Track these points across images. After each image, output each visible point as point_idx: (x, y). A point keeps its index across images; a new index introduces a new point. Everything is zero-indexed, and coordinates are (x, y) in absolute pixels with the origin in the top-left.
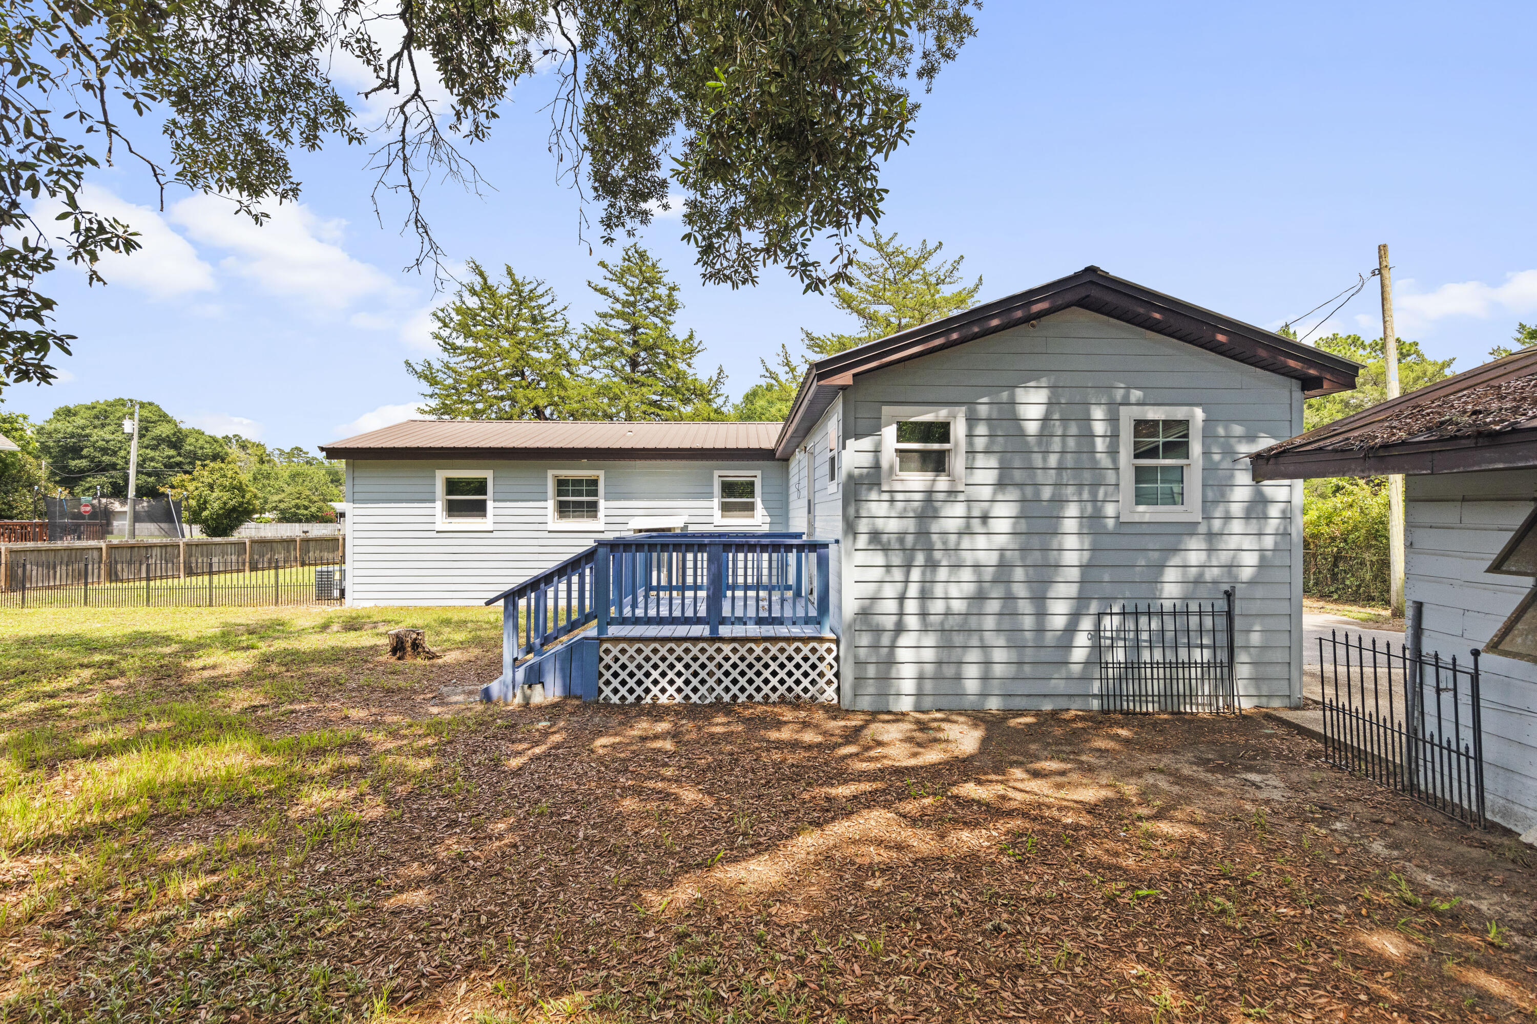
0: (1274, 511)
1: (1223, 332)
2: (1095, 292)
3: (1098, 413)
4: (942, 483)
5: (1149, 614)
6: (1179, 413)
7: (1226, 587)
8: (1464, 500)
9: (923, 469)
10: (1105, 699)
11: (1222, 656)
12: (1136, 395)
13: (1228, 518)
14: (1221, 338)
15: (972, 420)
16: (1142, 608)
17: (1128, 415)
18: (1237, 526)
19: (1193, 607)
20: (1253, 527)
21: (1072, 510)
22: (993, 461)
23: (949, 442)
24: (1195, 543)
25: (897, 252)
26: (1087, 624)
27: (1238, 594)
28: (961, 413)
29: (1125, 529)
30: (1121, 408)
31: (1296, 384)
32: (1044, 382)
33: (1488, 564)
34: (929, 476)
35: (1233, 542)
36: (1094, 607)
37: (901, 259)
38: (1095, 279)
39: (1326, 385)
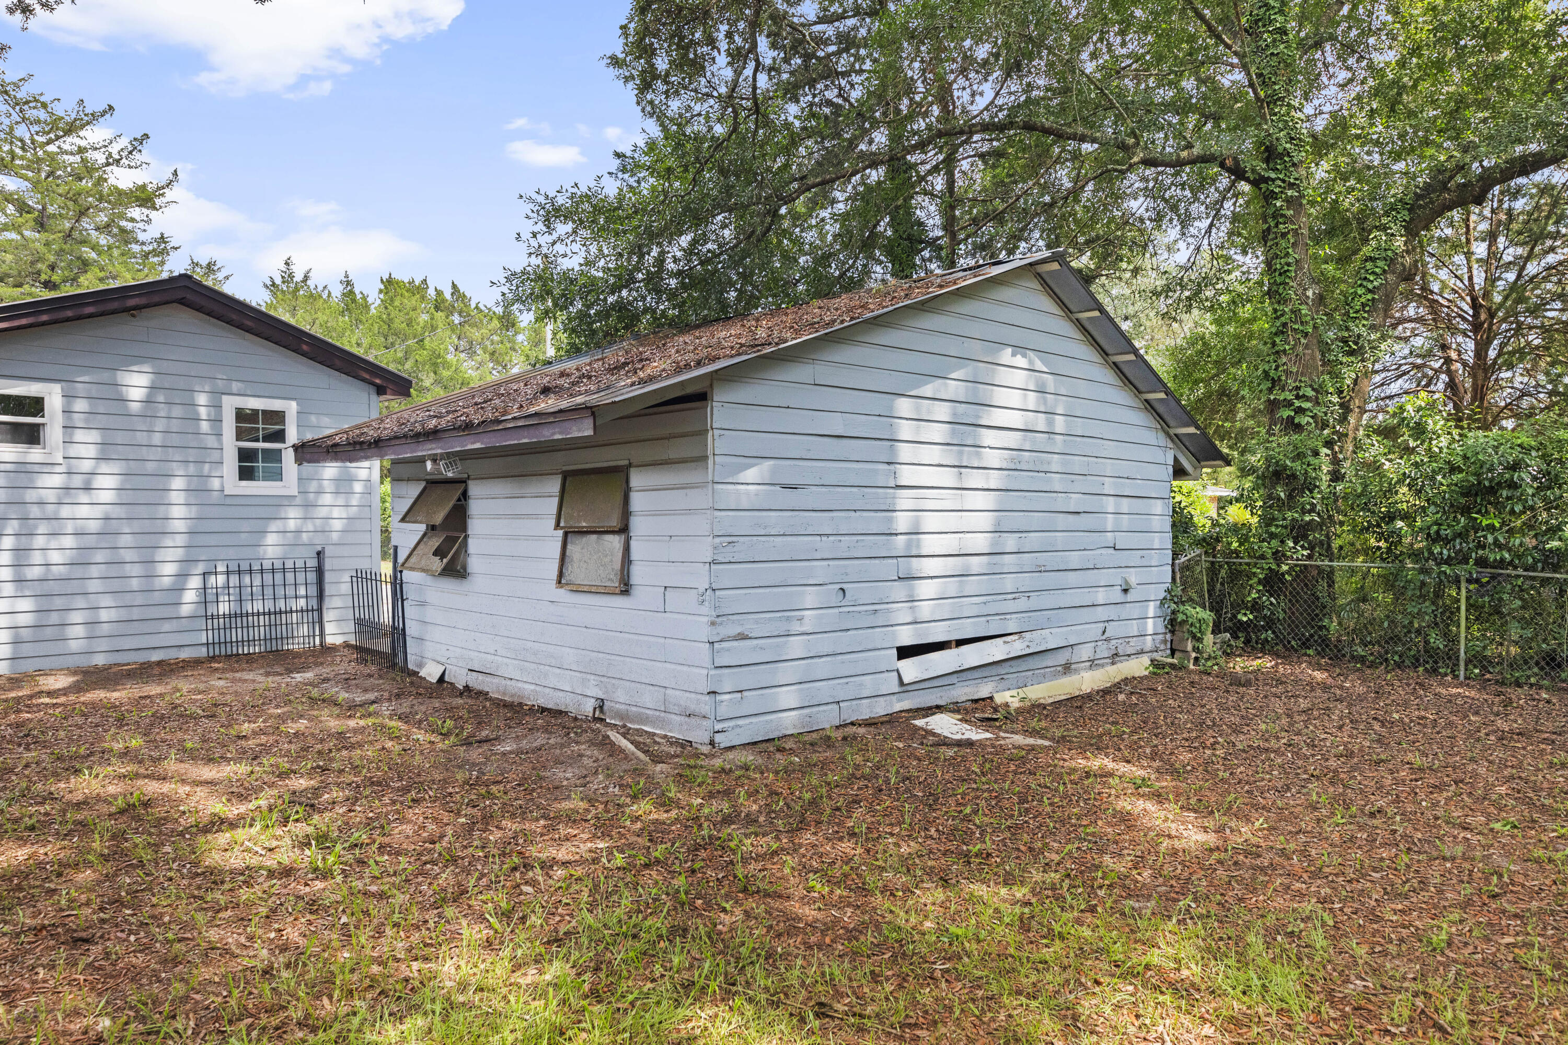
0: (358, 487)
1: (307, 343)
2: (190, 296)
3: (202, 399)
4: (35, 454)
5: (251, 571)
6: (275, 405)
7: (319, 548)
8: (408, 480)
9: (14, 441)
10: (211, 647)
11: (314, 603)
12: (235, 387)
13: (319, 492)
14: (305, 347)
15: (68, 397)
16: (245, 566)
17: (230, 404)
18: (327, 499)
19: (290, 564)
20: (341, 501)
21: (178, 483)
22: (94, 436)
23: (43, 416)
24: (293, 513)
25: (36, 101)
26: (195, 582)
27: (328, 553)
28: (57, 388)
29: (228, 501)
30: (224, 397)
31: (372, 390)
32: (146, 368)
33: (401, 517)
34: (21, 448)
35: (322, 512)
36: (201, 568)
37: (42, 115)
38: (191, 285)
39: (388, 391)
